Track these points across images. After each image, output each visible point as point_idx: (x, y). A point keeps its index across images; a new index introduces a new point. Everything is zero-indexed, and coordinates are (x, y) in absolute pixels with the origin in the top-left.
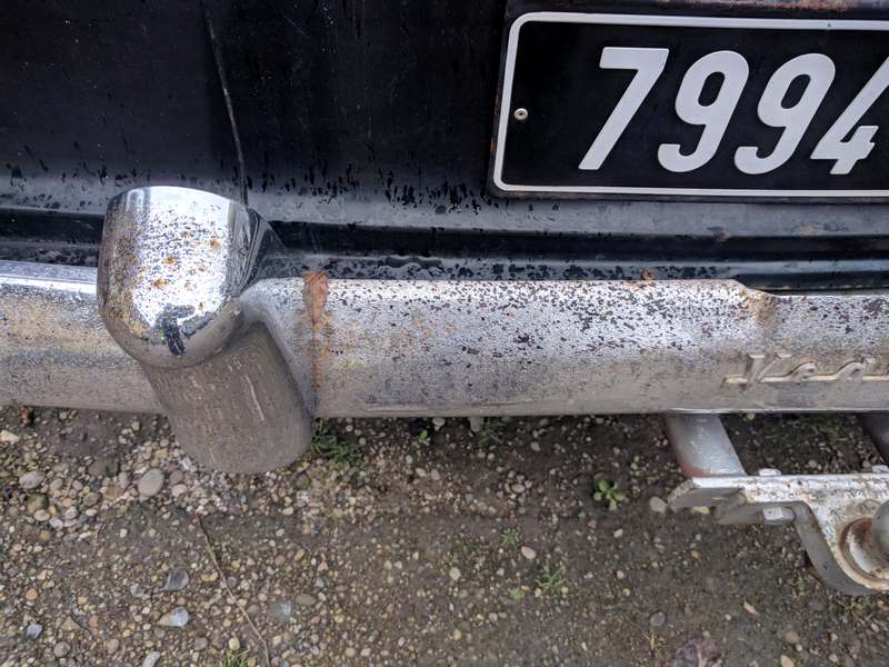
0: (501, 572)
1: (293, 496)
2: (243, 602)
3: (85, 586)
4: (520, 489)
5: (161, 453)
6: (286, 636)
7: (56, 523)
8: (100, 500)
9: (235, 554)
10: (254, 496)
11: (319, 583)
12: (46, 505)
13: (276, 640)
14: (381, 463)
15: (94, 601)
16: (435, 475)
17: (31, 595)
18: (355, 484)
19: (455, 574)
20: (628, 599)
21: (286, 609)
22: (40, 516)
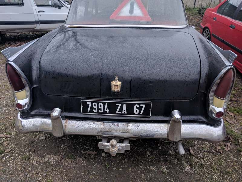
0: (89, 174)
1: (65, 163)
2: (54, 174)
3: (34, 170)
4: (96, 165)
5: (49, 156)
6: (58, 178)
7: (33, 163)
8: (39, 161)
9: (55, 168)
10: (60, 162)
11: (64, 173)
12: (33, 161)
13: (57, 179)
14: (78, 160)
15: (35, 172)
16: (84, 162)
17: (28, 170)
18: (73, 162)
19: (83, 174)
20: (106, 179)
21: (59, 175)
22: (32, 162)
